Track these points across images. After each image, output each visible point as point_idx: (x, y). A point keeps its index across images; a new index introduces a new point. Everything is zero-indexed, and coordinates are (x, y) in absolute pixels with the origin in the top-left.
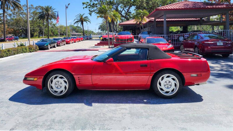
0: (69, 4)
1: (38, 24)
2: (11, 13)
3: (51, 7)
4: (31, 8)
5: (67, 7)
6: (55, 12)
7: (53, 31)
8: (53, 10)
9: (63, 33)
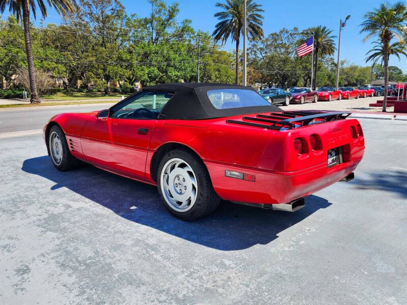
0: (347, 18)
1: (304, 64)
2: (262, 46)
3: (325, 28)
4: (294, 34)
5: (343, 25)
6: (331, 39)
7: (332, 77)
8: (328, 33)
9: (355, 81)
